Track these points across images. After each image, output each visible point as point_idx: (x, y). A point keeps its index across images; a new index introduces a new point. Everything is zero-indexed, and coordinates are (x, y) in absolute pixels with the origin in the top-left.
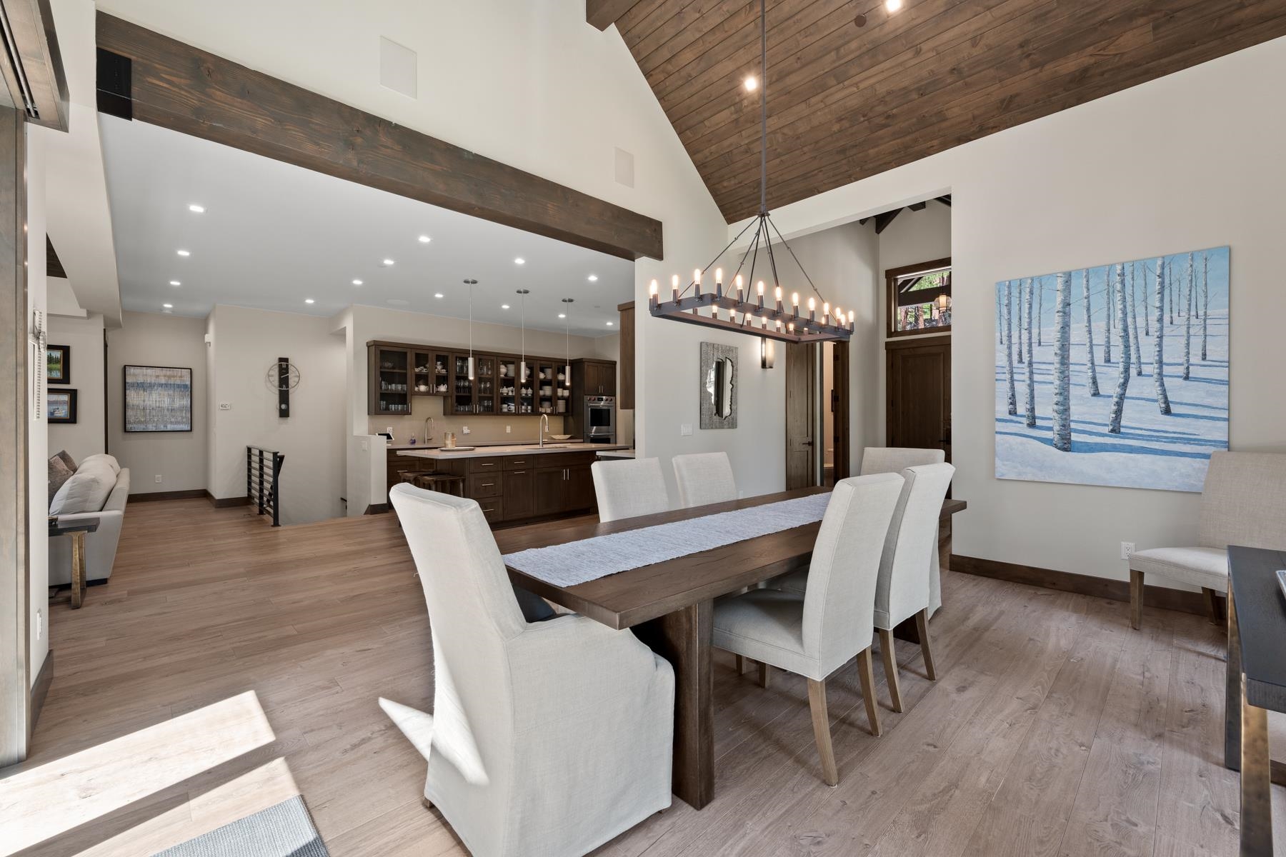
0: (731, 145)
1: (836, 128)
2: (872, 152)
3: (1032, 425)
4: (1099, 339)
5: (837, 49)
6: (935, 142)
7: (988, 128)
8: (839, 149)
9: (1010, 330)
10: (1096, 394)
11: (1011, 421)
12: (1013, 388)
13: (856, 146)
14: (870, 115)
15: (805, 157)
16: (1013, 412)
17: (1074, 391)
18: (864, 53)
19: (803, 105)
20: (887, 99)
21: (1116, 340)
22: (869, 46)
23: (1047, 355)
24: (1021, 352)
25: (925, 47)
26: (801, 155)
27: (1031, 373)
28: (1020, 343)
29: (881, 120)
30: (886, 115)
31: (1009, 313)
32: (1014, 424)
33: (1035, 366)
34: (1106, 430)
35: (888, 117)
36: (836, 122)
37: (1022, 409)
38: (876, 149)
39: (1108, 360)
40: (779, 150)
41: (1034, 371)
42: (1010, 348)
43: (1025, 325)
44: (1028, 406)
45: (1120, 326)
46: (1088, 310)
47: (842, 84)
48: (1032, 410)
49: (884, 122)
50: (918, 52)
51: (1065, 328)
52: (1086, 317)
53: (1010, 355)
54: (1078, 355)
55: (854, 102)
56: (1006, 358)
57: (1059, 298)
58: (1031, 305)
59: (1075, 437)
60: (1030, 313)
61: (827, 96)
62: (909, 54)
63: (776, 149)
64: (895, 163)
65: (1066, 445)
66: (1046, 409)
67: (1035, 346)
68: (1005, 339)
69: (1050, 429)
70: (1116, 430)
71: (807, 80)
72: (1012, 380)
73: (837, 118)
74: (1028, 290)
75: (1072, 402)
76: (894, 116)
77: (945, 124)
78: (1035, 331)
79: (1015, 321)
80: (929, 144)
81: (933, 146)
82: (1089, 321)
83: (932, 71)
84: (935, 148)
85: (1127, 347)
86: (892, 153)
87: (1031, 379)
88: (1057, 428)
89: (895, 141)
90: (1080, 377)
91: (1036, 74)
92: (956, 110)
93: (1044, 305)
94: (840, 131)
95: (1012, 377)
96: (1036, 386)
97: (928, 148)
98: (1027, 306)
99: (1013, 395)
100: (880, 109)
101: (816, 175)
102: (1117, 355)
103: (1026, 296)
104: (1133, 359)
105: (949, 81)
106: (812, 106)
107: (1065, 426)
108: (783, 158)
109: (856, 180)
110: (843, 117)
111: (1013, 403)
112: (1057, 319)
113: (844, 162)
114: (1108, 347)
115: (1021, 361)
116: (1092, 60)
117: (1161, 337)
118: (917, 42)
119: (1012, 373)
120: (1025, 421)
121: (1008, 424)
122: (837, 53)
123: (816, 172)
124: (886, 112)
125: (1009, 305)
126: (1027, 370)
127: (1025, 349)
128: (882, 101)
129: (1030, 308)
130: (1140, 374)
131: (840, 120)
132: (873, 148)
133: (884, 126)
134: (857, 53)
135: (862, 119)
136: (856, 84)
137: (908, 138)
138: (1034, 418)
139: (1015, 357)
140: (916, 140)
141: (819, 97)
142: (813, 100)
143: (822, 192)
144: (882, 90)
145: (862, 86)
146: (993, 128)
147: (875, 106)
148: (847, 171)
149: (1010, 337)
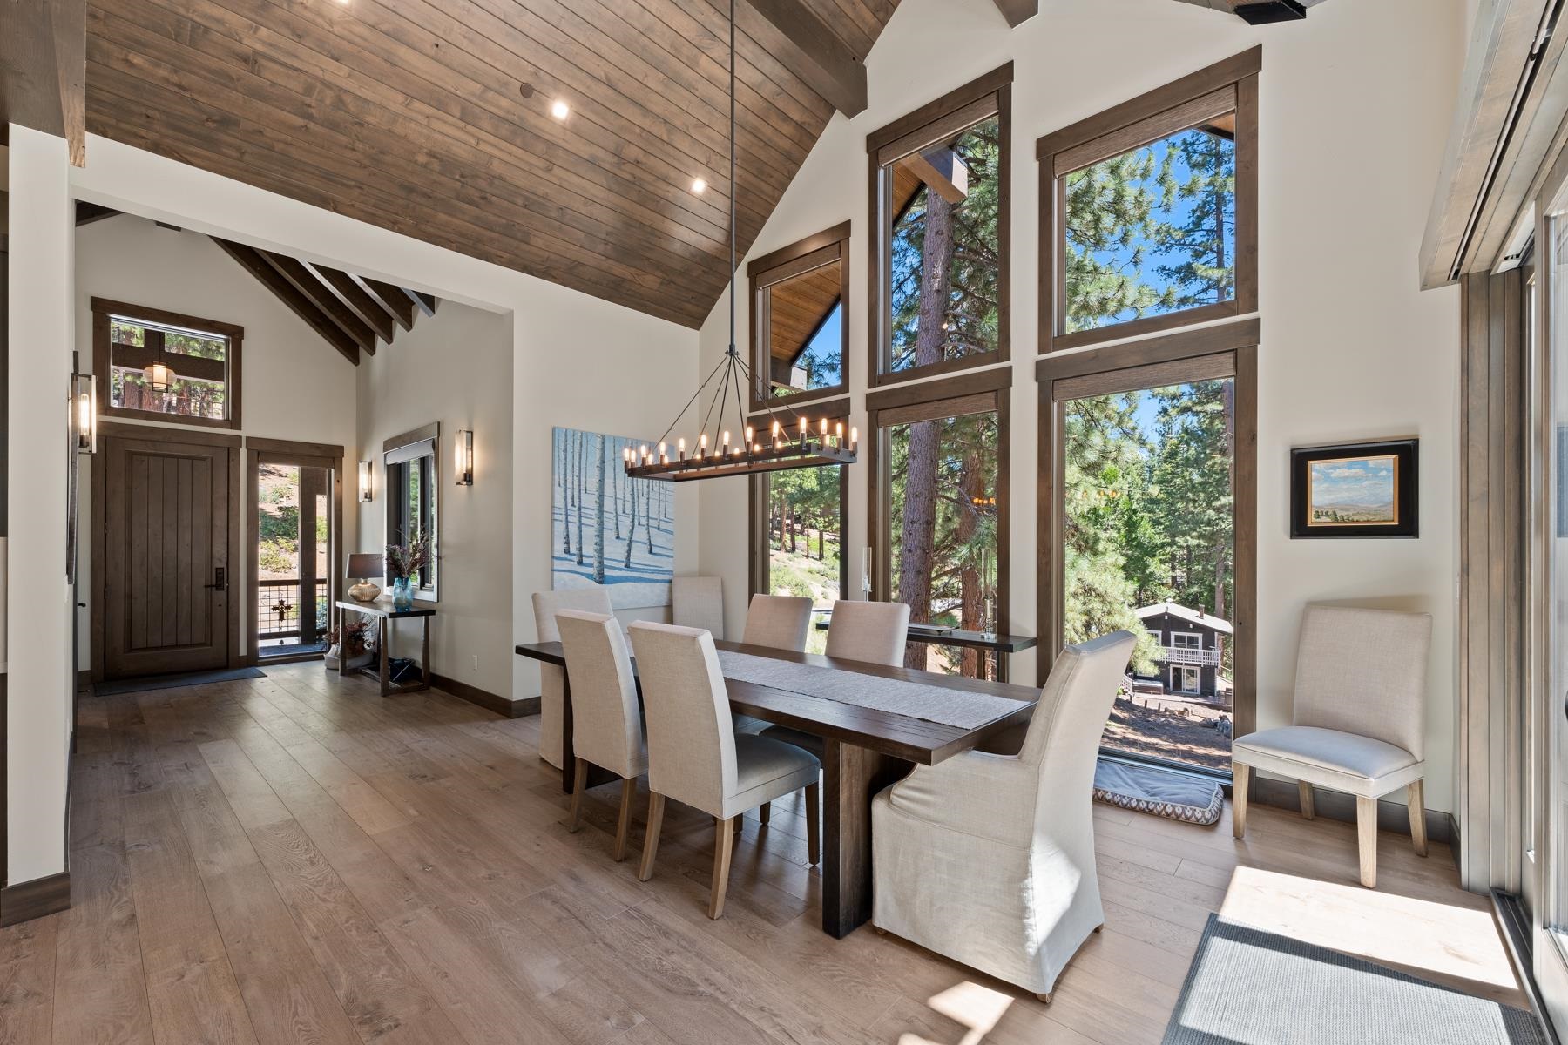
0: (220, 21)
1: (422, 159)
2: (442, 217)
3: (580, 563)
4: (620, 495)
5: (487, 88)
6: (506, 255)
7: (550, 275)
8: (406, 184)
9: (566, 474)
10: (618, 538)
11: (566, 559)
12: (567, 528)
13: (430, 197)
14: (469, 181)
15: (349, 154)
16: (567, 551)
17: (606, 534)
18: (507, 120)
19: (400, 98)
20: (497, 182)
21: (629, 497)
22: (516, 120)
23: (589, 501)
24: (573, 496)
25: (556, 170)
26: (346, 147)
27: (580, 517)
28: (573, 488)
29: (475, 195)
30: (483, 194)
31: (566, 459)
32: (567, 562)
33: (583, 510)
34: (622, 565)
35: (484, 198)
36: (427, 154)
37: (573, 549)
38: (450, 219)
39: (624, 512)
40: (313, 111)
41: (582, 515)
42: (566, 491)
43: (576, 473)
44: (578, 546)
45: (630, 487)
46: (615, 470)
47: (463, 124)
48: (580, 549)
49: (476, 199)
50: (549, 170)
51: (602, 481)
52: (613, 477)
53: (566, 498)
54: (608, 504)
55: (462, 152)
56: (563, 500)
57: (598, 456)
58: (580, 455)
59: (607, 572)
60: (580, 463)
61: (438, 119)
62: (542, 164)
63: (309, 106)
64: (457, 247)
65: (601, 579)
66: (589, 549)
67: (583, 492)
68: (562, 482)
69: (591, 565)
70: (627, 566)
71: (429, 78)
72: (567, 521)
73: (431, 151)
74: (579, 441)
75: (605, 543)
76: (490, 202)
77: (525, 246)
78: (583, 479)
79: (569, 467)
80: (500, 253)
81: (501, 257)
82: (615, 479)
83: (547, 193)
84: (502, 260)
85: (634, 503)
86: (462, 235)
87: (580, 521)
88: (596, 565)
89: (474, 227)
90: (609, 524)
91: (602, 260)
92: (539, 243)
93: (589, 458)
94: (425, 166)
95: (567, 518)
96: (583, 528)
97: (497, 256)
98: (577, 455)
99: (568, 535)
100: (483, 184)
101: (348, 186)
102: (629, 510)
103: (577, 447)
104: (636, 513)
105: (553, 215)
106: (410, 109)
107: (601, 564)
108: (311, 125)
109: (400, 231)
110: (439, 156)
111: (567, 543)
112: (597, 472)
113: (401, 202)
114: (624, 501)
115: (573, 505)
116: (630, 277)
117: (648, 499)
118: (554, 161)
119: (567, 515)
120: (576, 559)
121: (564, 562)
122: (483, 92)
123: (353, 183)
124: (486, 192)
125: (565, 451)
126: (577, 513)
127: (576, 494)
128: (492, 178)
129: (580, 458)
130: (639, 524)
131: (432, 155)
132: (445, 213)
133: (471, 202)
134: (502, 114)
135: (458, 177)
136: (479, 140)
137: (488, 233)
138: (581, 556)
139: (569, 501)
140: (492, 240)
141: (431, 111)
142: (417, 105)
143: (339, 213)
144: (497, 167)
145: (482, 146)
146: (554, 277)
147: (480, 177)
148: (397, 214)
149: (566, 481)
